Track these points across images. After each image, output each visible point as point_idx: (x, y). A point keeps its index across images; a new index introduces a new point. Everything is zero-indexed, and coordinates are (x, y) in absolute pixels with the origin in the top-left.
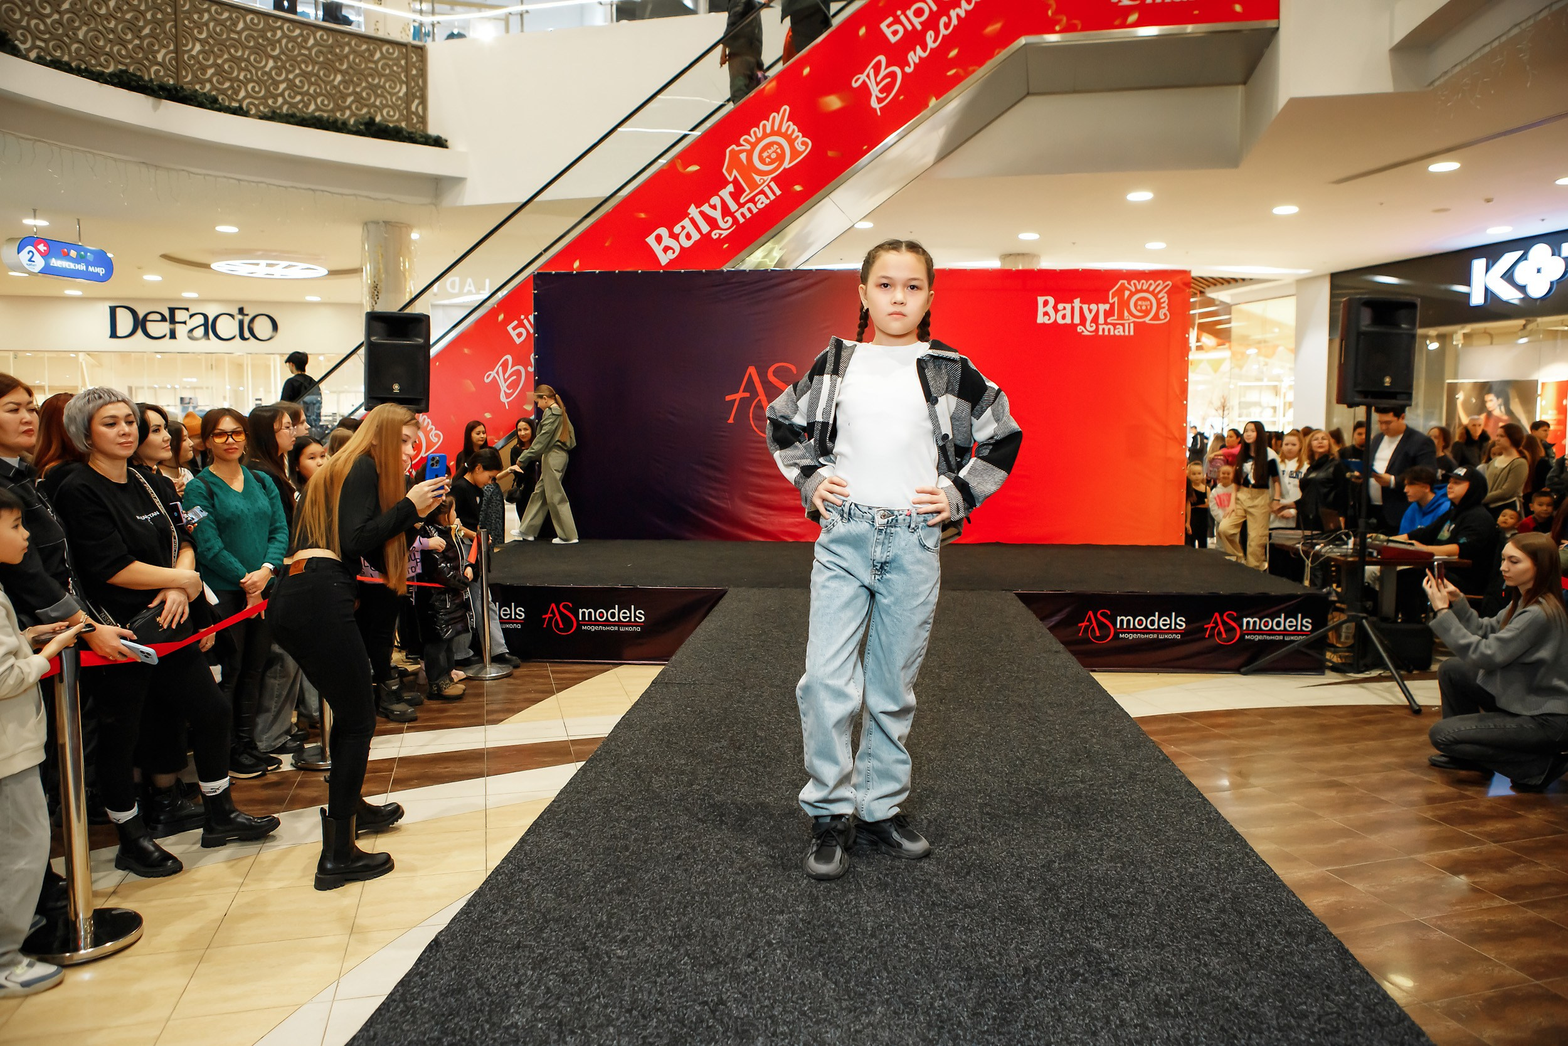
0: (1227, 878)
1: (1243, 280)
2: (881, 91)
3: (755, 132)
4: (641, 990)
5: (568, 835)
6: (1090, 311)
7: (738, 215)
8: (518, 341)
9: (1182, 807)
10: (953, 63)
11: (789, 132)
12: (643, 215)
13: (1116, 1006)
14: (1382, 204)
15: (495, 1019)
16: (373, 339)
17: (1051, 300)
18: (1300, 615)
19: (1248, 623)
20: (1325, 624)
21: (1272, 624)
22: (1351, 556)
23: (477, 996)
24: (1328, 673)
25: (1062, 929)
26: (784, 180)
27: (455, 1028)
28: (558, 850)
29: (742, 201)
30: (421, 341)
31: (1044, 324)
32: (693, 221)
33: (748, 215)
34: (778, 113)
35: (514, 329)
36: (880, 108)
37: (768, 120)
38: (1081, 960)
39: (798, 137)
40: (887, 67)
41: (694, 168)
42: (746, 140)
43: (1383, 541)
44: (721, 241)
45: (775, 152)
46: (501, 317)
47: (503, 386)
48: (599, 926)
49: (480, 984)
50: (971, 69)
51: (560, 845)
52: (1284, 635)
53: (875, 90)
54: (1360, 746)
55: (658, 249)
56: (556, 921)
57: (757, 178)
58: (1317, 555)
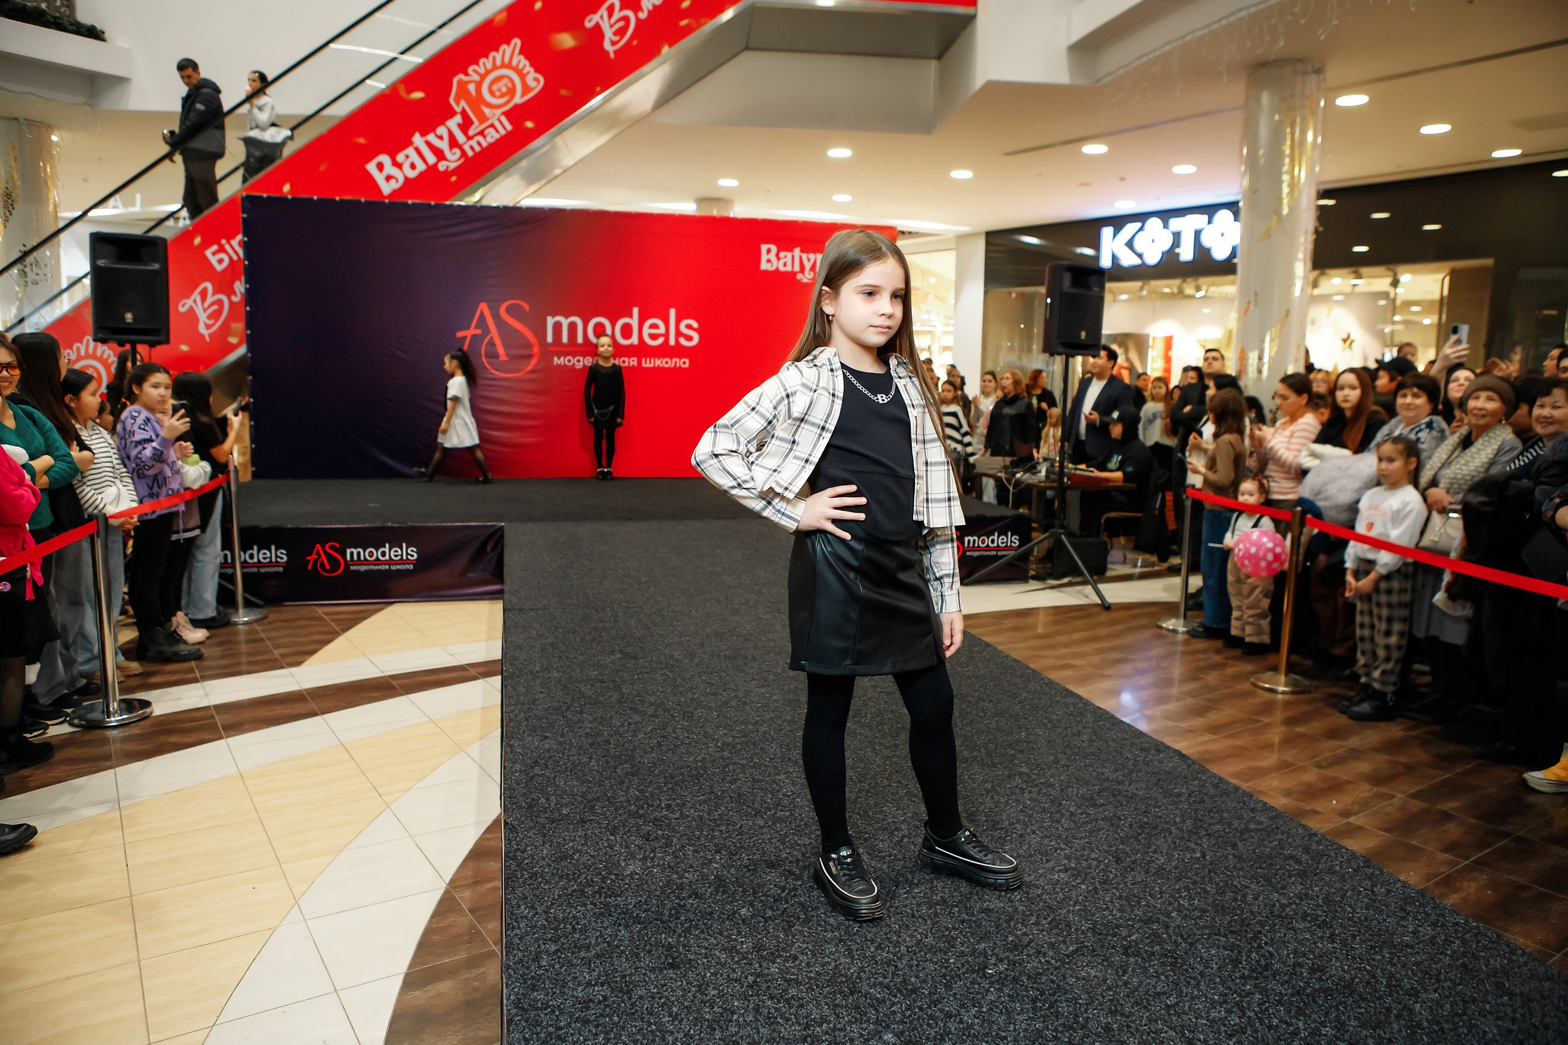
0: (1082, 720)
1: (910, 233)
2: (615, 34)
3: (484, 64)
4: (714, 837)
5: (546, 737)
6: (809, 260)
7: (467, 148)
8: (219, 268)
9: (1022, 676)
10: (686, 13)
11: (521, 67)
12: (362, 140)
13: (1060, 804)
14: (1040, 175)
15: (615, 872)
16: (101, 263)
17: (774, 248)
18: (1009, 534)
19: (969, 541)
20: (1030, 539)
21: (988, 541)
22: (1045, 482)
23: (585, 858)
24: (1031, 582)
25: (993, 763)
26: (515, 115)
27: (587, 881)
28: (548, 750)
29: (471, 132)
30: (156, 266)
31: (767, 272)
32: (418, 150)
33: (478, 149)
34: (508, 44)
35: (214, 254)
36: (615, 52)
37: (497, 50)
38: (1018, 780)
39: (529, 72)
40: (621, 9)
41: (418, 95)
42: (475, 71)
43: (1071, 469)
44: (448, 174)
45: (506, 85)
46: (197, 241)
47: (203, 317)
48: (638, 799)
49: (579, 851)
50: (703, 20)
51: (546, 746)
52: (997, 551)
53: (608, 34)
54: (1076, 636)
55: (379, 178)
56: (598, 799)
57: (487, 111)
58: (1018, 483)
